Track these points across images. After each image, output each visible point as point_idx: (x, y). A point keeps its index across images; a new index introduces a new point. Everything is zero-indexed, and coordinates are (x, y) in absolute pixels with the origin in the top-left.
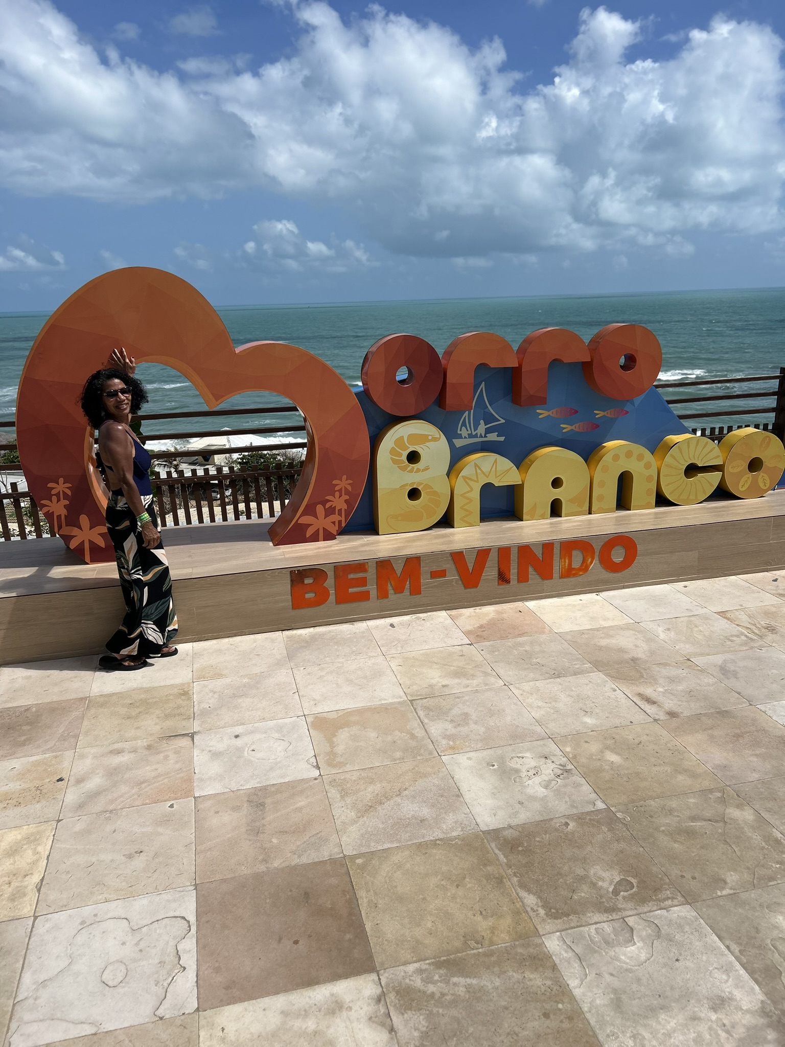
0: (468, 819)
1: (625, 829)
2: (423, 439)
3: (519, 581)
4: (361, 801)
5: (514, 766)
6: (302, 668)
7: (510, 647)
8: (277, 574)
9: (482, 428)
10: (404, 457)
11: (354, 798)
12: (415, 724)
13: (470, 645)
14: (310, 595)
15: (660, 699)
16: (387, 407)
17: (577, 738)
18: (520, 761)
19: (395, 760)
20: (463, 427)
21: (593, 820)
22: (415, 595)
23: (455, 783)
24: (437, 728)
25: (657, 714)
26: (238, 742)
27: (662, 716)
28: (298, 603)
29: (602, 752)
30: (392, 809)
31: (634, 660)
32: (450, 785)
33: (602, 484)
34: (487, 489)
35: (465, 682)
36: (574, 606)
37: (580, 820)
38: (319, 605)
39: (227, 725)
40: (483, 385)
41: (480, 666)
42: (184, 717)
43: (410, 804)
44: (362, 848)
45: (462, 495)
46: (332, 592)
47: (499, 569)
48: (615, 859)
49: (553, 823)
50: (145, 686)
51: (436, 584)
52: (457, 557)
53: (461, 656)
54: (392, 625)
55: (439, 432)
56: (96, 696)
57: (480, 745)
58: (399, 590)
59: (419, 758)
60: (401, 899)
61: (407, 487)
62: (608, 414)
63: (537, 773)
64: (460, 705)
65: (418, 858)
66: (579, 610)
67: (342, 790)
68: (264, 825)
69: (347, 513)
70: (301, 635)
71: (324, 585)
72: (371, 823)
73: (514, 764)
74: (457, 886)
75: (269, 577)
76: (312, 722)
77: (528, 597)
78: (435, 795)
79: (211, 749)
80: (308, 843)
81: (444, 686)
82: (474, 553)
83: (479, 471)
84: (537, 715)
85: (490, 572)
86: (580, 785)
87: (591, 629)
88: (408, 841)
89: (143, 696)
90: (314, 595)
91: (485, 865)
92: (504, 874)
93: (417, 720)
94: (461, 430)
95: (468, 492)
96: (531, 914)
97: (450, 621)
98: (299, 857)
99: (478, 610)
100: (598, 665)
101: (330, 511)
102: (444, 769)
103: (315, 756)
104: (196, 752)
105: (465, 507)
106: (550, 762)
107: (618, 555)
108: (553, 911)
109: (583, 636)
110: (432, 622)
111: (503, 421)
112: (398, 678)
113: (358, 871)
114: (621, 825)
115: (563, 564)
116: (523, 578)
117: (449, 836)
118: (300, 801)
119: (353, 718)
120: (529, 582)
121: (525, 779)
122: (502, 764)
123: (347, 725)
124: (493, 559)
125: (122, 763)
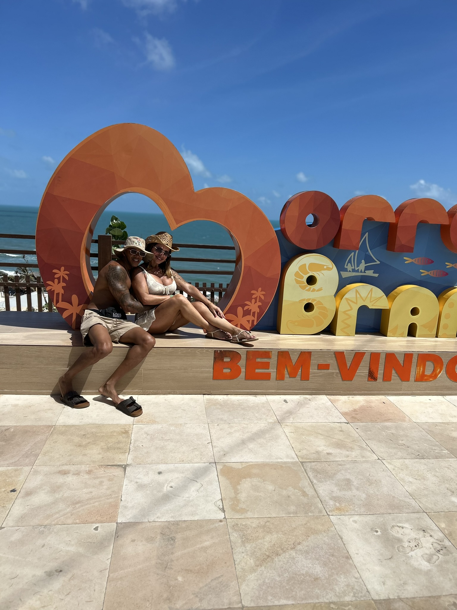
0: (359, 584)
2: (320, 268)
3: (384, 380)
4: (260, 549)
5: (396, 535)
6: (216, 425)
7: (380, 429)
8: (204, 351)
9: (363, 266)
11: (253, 545)
12: (305, 483)
13: (347, 423)
14: (227, 371)
16: (296, 241)
17: (450, 516)
18: (401, 531)
19: (289, 513)
20: (349, 263)
22: (304, 380)
23: (344, 544)
24: (324, 489)
26: (161, 478)
28: (217, 375)
30: (287, 562)
32: (339, 545)
33: (448, 316)
34: (363, 310)
35: (345, 452)
36: (426, 403)
38: (233, 379)
39: (153, 462)
40: (367, 234)
41: (357, 441)
42: (122, 451)
43: (304, 560)
44: (259, 600)
45: (344, 312)
46: (243, 370)
47: (370, 369)
49: (441, 601)
50: (97, 422)
51: (321, 374)
52: (339, 355)
53: (341, 431)
54: (285, 401)
56: (60, 426)
57: (363, 510)
58: (293, 375)
59: (310, 514)
61: (304, 302)
62: (456, 266)
63: (418, 545)
64: (343, 472)
66: (429, 407)
67: (243, 535)
68: (172, 561)
69: (259, 315)
70: (217, 400)
71: (239, 364)
72: (268, 574)
73: (396, 533)
75: (199, 353)
76: (221, 470)
77: (389, 393)
78: (326, 553)
79: (138, 481)
80: (210, 586)
81: (328, 454)
82: (352, 354)
83: (358, 296)
84: (410, 490)
85: (363, 370)
87: (442, 423)
88: (303, 599)
89: (94, 430)
90: (230, 371)
93: (307, 479)
94: (347, 266)
95: (349, 310)
97: (330, 403)
98: (201, 600)
99: (352, 398)
101: (247, 313)
102: (333, 529)
103: (222, 499)
104: (126, 482)
105: (346, 321)
106: (429, 535)
109: (437, 427)
110: (317, 402)
111: (378, 262)
112: (291, 442)
115: (418, 371)
116: (387, 378)
117: (342, 600)
118: (206, 541)
119: (255, 471)
120: (391, 382)
121: (408, 550)
122: (385, 531)
123: (249, 475)
124: (366, 361)
125: (66, 483)
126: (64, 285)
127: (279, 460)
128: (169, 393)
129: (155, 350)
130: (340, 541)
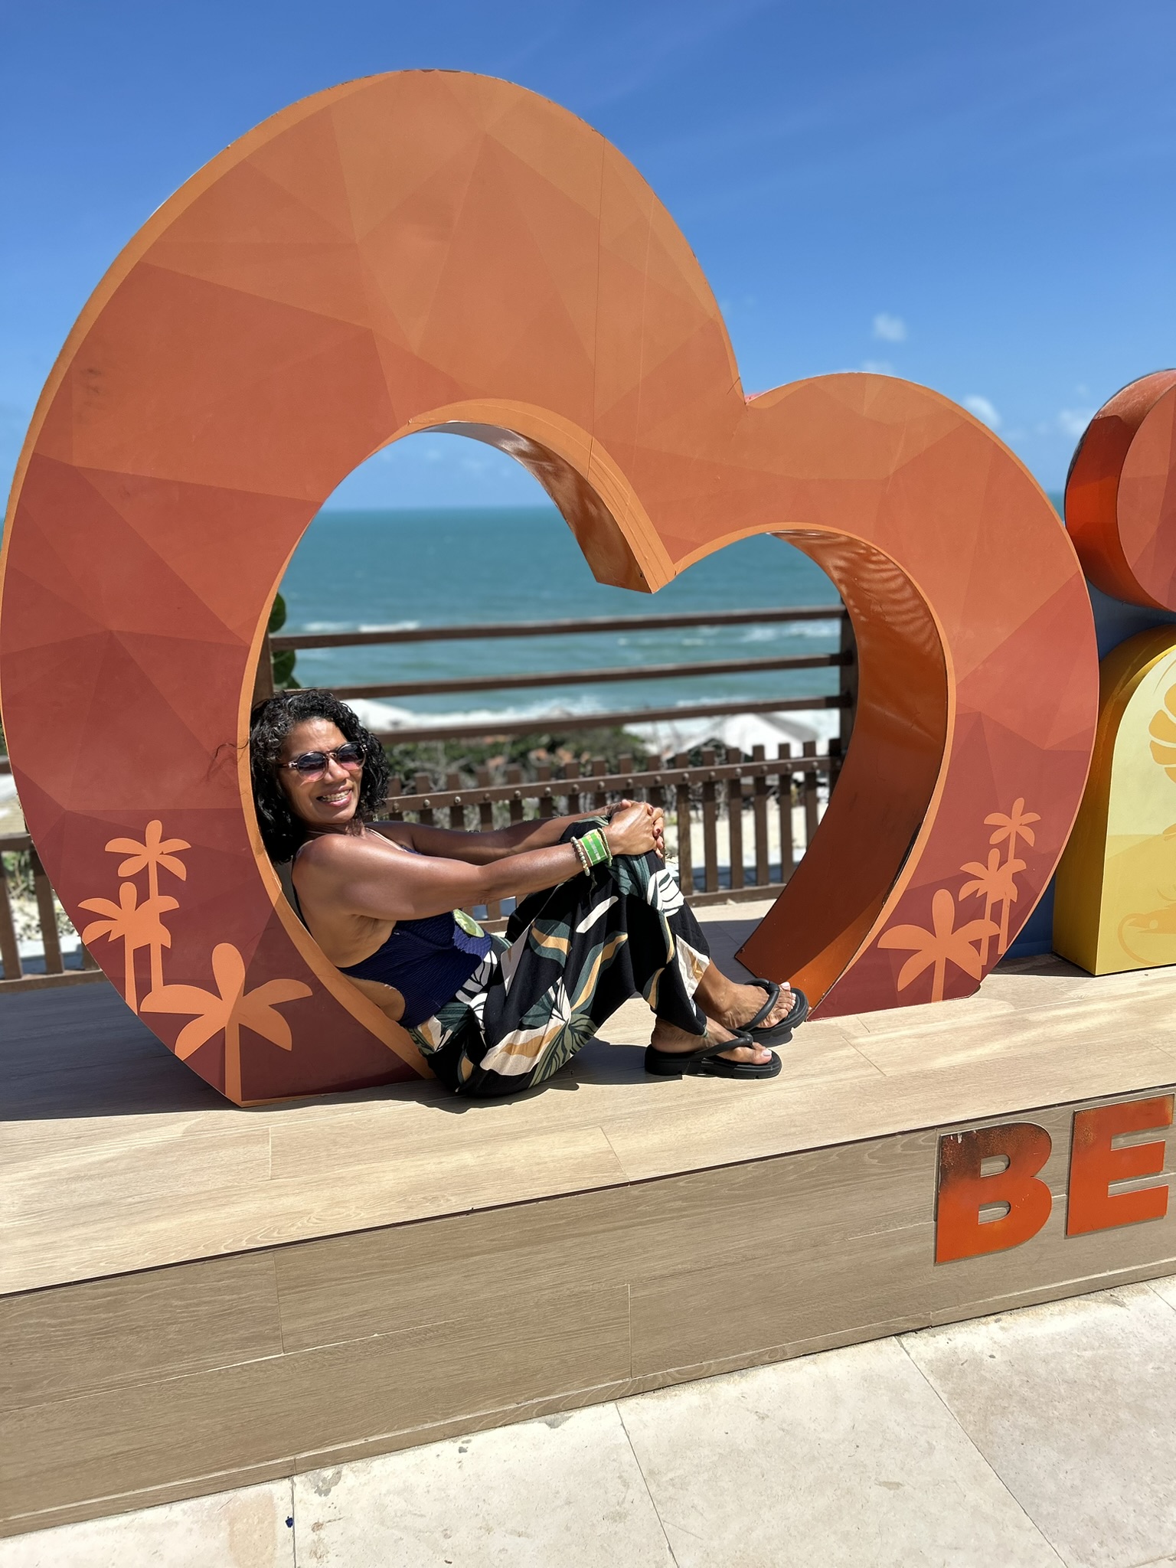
8: (899, 1150)
14: (992, 1214)
28: (954, 1240)
46: (1059, 1197)
69: (1017, 910)
71: (1039, 1176)
75: (875, 1161)
90: (1005, 1212)
101: (968, 911)
126: (171, 903)
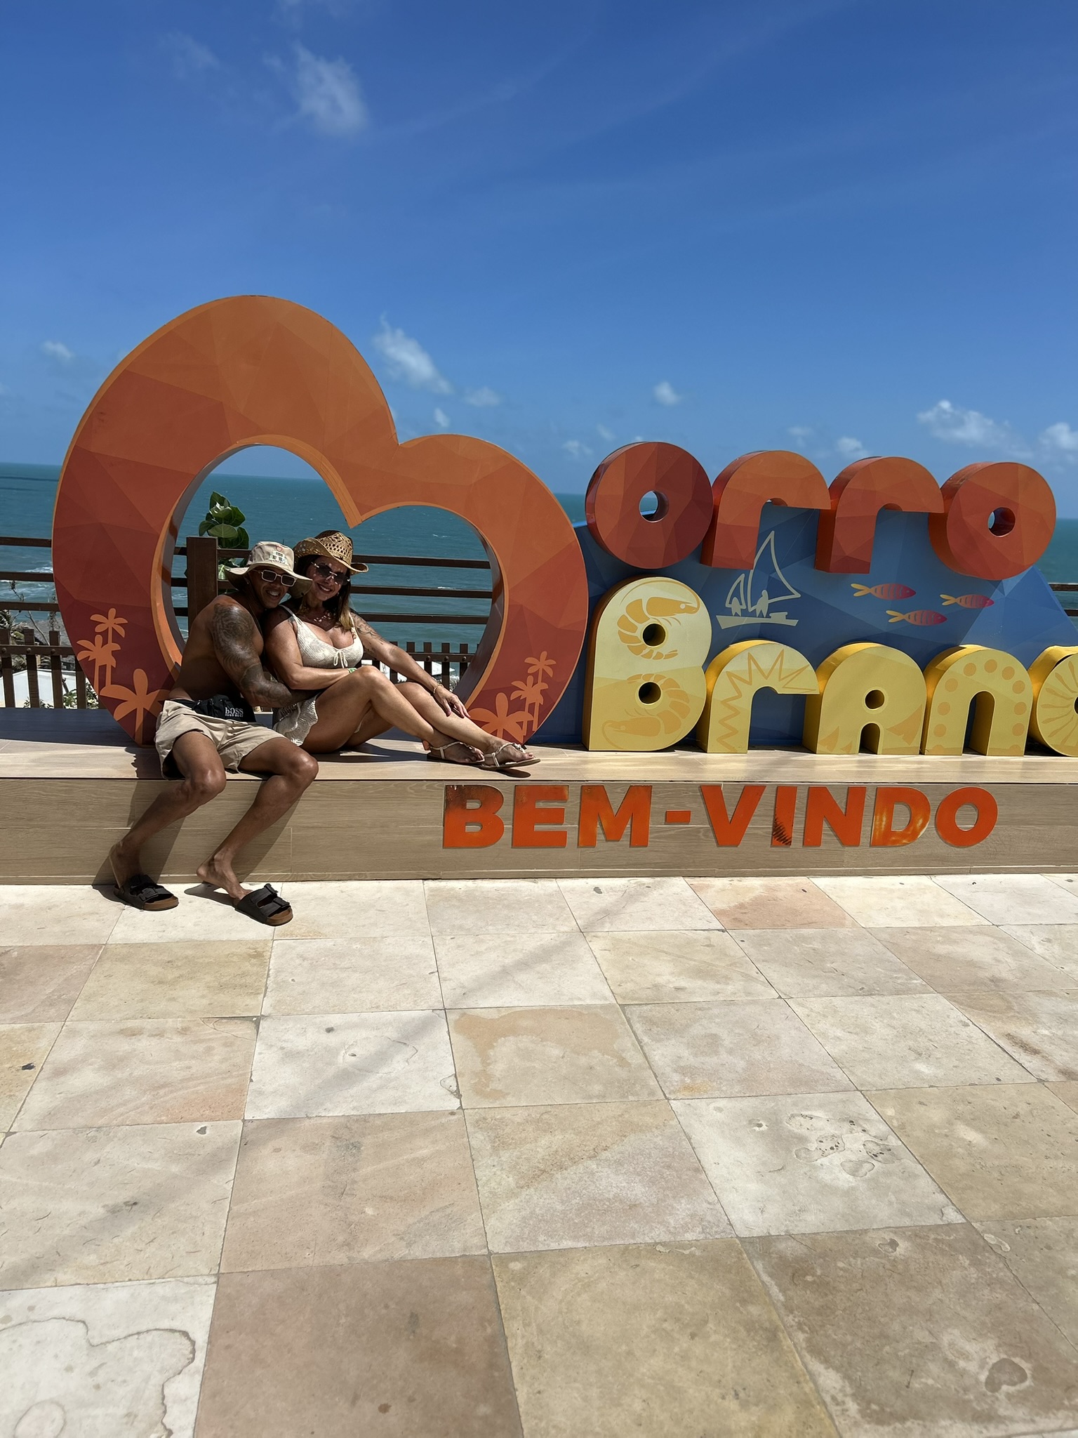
0: (714, 1212)
1: (1001, 1265)
2: (672, 607)
3: (806, 843)
4: (528, 1159)
5: (796, 1131)
6: (449, 937)
7: (788, 941)
8: (424, 788)
9: (764, 603)
10: (639, 633)
11: (515, 1153)
12: (628, 1042)
13: (723, 931)
14: (472, 829)
15: (1046, 1047)
16: (620, 550)
17: (906, 1096)
18: (807, 1123)
19: (590, 1097)
20: (735, 598)
21: (942, 1241)
22: (637, 847)
23: (693, 1148)
24: (663, 1053)
25: (1042, 1071)
26: (332, 1039)
27: (1052, 1076)
28: (453, 838)
29: (950, 1123)
30: (580, 1180)
31: (995, 981)
32: (683, 1151)
33: (945, 709)
34: (764, 698)
35: (712, 986)
36: (892, 891)
37: (918, 1240)
38: (486, 846)
39: (317, 1010)
40: (772, 536)
41: (738, 965)
42: (250, 991)
43: (612, 1175)
44: (521, 1243)
45: (724, 702)
46: (508, 826)
47: (775, 820)
48: (987, 1320)
49: (867, 1238)
50: (196, 937)
51: (672, 832)
52: (711, 793)
53: (708, 946)
54: (597, 890)
55: (698, 600)
56: (117, 945)
57: (737, 1088)
58: (613, 835)
59: (631, 1098)
60: (585, 1347)
61: (639, 681)
62: (962, 601)
63: (836, 1146)
64: (705, 1022)
65: (622, 1274)
66: (898, 898)
67: (496, 1137)
68: (354, 1182)
70: (452, 889)
71: (499, 814)
72: (542, 1200)
73: (796, 1126)
74: (693, 1336)
75: (412, 791)
76: (456, 1022)
77: (816, 871)
78: (656, 1163)
79: (284, 1045)
80: (427, 1221)
81: (677, 989)
82: (738, 789)
83: (754, 667)
84: (835, 1052)
85: (761, 824)
86: (916, 1176)
87: (921, 928)
88: (604, 1239)
89: (189, 952)
90: (480, 828)
91: (744, 1302)
92: (779, 1323)
93: (630, 1037)
94: (730, 603)
95: (734, 698)
96: (834, 1409)
97: (690, 892)
98: (409, 1245)
99: (736, 881)
100: (936, 984)
102: (674, 1122)
103: (456, 1076)
104: (259, 1047)
105: (727, 722)
106: (860, 1129)
107: (966, 820)
108: (874, 1407)
109: (907, 937)
110: (662, 892)
111: (797, 595)
112: (604, 968)
113: (513, 1284)
114: (993, 1257)
115: (877, 823)
116: (812, 839)
117: (679, 1238)
118: (421, 1148)
119: (525, 1023)
120: (821, 848)
121: (816, 1155)
122: (775, 1123)
123: (513, 1031)
124: (766, 805)
125: (135, 1051)
126: (117, 647)
127: (577, 1003)
128: (350, 879)
129: (318, 785)
130: (685, 1143)
